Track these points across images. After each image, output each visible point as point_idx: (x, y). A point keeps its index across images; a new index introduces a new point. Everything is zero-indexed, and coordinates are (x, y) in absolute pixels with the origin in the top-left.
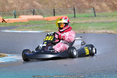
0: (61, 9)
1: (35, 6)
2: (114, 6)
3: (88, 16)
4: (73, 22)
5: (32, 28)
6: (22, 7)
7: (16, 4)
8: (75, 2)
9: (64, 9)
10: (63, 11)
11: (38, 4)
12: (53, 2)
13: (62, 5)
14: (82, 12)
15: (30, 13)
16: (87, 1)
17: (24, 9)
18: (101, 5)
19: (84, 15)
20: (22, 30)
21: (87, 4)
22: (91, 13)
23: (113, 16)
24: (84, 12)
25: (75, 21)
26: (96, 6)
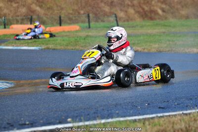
0: (71, 16)
1: (33, 12)
2: (145, 13)
3: (108, 26)
4: (87, 34)
5: (27, 43)
6: (16, 13)
7: (8, 9)
8: (90, 6)
9: (75, 17)
10: (74, 18)
11: (38, 8)
12: (60, 6)
13: (73, 10)
14: (100, 21)
15: (27, 21)
16: (108, 6)
17: (18, 16)
18: (126, 12)
19: (102, 24)
20: (13, 46)
21: (107, 9)
22: (113, 22)
23: (142, 27)
24: (103, 21)
25: (90, 34)
26: (119, 12)
